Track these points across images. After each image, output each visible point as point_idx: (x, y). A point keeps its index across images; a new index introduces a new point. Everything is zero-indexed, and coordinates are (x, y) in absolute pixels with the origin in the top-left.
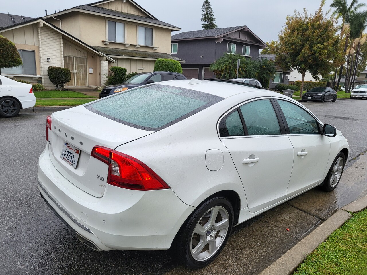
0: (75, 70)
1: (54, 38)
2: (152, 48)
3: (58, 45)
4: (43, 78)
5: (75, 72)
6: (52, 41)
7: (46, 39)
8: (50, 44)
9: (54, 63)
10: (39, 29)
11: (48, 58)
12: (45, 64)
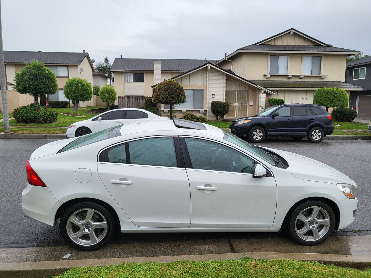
0: (236, 103)
1: (219, 78)
2: (320, 77)
3: (222, 83)
4: (207, 111)
5: (236, 105)
6: (217, 80)
7: (213, 79)
8: (216, 83)
9: (217, 98)
10: (208, 71)
11: (213, 94)
12: (211, 99)
